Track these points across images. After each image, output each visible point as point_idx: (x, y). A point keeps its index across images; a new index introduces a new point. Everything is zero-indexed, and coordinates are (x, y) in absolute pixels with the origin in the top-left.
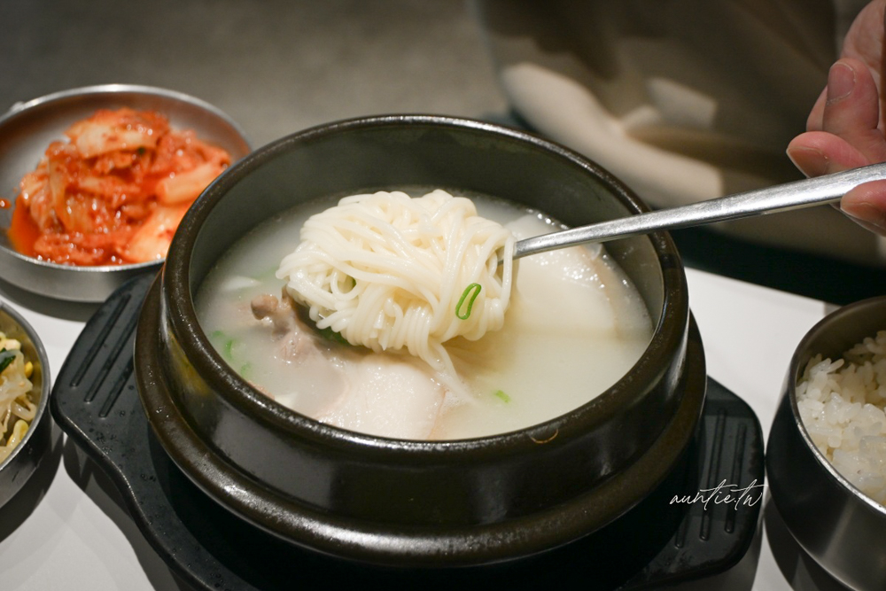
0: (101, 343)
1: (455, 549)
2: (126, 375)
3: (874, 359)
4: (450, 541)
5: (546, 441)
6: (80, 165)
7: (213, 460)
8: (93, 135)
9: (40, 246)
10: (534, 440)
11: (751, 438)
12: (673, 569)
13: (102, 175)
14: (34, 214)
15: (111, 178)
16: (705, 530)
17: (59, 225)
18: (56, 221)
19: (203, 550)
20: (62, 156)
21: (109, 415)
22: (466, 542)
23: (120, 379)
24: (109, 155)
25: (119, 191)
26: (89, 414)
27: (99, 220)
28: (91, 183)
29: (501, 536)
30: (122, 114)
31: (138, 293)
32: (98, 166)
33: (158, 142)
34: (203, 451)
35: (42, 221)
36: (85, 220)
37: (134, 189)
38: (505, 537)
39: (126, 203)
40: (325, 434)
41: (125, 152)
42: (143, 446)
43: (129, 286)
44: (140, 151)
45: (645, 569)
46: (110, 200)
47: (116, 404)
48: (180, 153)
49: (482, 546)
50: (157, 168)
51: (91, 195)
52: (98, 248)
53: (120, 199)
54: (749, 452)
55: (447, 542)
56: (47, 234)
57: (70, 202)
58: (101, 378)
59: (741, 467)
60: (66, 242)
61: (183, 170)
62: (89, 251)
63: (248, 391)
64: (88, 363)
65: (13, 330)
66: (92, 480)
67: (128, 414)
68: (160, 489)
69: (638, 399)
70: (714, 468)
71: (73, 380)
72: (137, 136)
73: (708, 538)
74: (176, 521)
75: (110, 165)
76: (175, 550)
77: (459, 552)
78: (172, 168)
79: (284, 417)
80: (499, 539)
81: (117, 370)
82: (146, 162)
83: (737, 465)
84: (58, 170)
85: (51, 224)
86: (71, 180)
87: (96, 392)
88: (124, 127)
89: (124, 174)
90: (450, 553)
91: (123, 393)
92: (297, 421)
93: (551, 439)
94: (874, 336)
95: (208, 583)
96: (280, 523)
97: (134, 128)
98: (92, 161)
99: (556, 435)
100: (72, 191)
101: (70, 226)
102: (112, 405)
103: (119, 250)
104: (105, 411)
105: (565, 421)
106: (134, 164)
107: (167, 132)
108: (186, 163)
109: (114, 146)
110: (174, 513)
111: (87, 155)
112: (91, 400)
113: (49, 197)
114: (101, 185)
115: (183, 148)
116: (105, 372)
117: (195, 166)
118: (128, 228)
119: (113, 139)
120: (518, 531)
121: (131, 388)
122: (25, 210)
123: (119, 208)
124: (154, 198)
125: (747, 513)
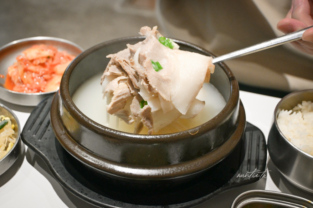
0: (38, 117)
1: (164, 173)
3: (302, 111)
5: (194, 134)
6: (28, 62)
7: (79, 147)
8: (32, 53)
9: (15, 88)
11: (261, 139)
12: (238, 181)
13: (36, 65)
14: (13, 79)
15: (39, 67)
16: (249, 169)
17: (22, 82)
18: (20, 81)
19: (76, 181)
20: (22, 60)
21: (42, 139)
22: (168, 170)
23: (45, 128)
24: (38, 59)
25: (41, 70)
26: (35, 139)
27: (35, 80)
28: (32, 68)
29: (180, 168)
30: (42, 46)
31: (50, 101)
32: (34, 62)
33: (54, 55)
34: (76, 145)
35: (15, 81)
36: (30, 80)
37: (47, 69)
38: (182, 168)
39: (44, 74)
41: (43, 58)
43: (47, 99)
44: (48, 57)
45: (229, 182)
46: (38, 73)
47: (44, 136)
48: (62, 58)
49: (174, 171)
50: (55, 62)
51: (32, 72)
52: (35, 89)
53: (42, 73)
54: (261, 144)
55: (162, 170)
56: (17, 85)
57: (25, 74)
58: (38, 128)
59: (259, 148)
60: (25, 87)
61: (63, 63)
62: (32, 90)
64: (34, 123)
65: (7, 114)
66: (36, 163)
67: (48, 139)
68: (60, 162)
69: (224, 121)
70: (250, 148)
71: (29, 129)
72: (47, 52)
73: (249, 171)
74: (66, 172)
75: (38, 62)
76: (66, 181)
77: (166, 174)
78: (59, 63)
80: (180, 169)
81: (44, 125)
82: (50, 61)
84: (21, 64)
85: (19, 82)
86: (25, 67)
87: (37, 132)
88: (43, 50)
89: (43, 65)
90: (163, 175)
91: (46, 132)
92: (108, 130)
93: (196, 133)
94: (301, 103)
95: (78, 191)
96: (103, 167)
97: (46, 50)
98: (32, 61)
99: (198, 132)
100: (26, 70)
101: (25, 82)
102: (42, 136)
103: (42, 89)
104: (40, 138)
106: (47, 61)
107: (57, 52)
108: (64, 61)
109: (39, 56)
110: (66, 170)
111: (30, 58)
112: (35, 134)
113: (18, 73)
114: (35, 69)
115: (63, 56)
116: (40, 126)
118: (45, 82)
119: (39, 54)
120: (186, 166)
121: (49, 130)
122: (10, 79)
123: (42, 76)
124: (54, 73)
125: (262, 162)
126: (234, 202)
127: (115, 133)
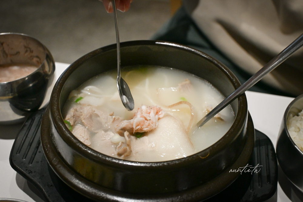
0: (26, 136)
2: (37, 148)
5: (205, 157)
10: (201, 157)
12: (251, 199)
16: (260, 183)
21: (33, 163)
23: (35, 150)
26: (25, 163)
31: (38, 116)
34: (72, 174)
42: (47, 174)
47: (35, 159)
54: (270, 153)
58: (28, 150)
59: (268, 158)
63: (89, 150)
64: (22, 144)
67: (40, 162)
71: (17, 152)
79: (104, 158)
81: (33, 146)
87: (27, 155)
93: (207, 156)
99: (209, 154)
102: (33, 159)
105: (211, 148)
112: (25, 158)
116: (29, 147)
121: (40, 152)
125: (274, 175)
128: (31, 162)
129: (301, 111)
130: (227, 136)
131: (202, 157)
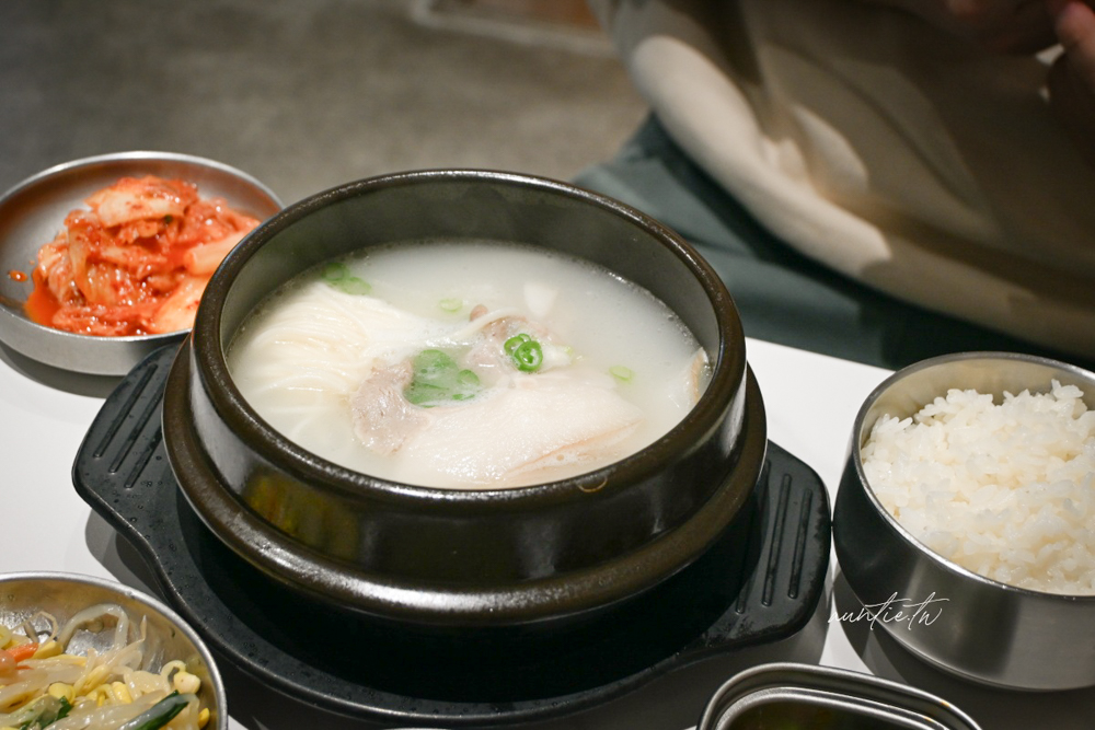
0: (126, 413)
1: (500, 605)
2: (154, 445)
3: (944, 419)
4: (496, 597)
5: (594, 490)
6: (102, 234)
7: (246, 519)
8: (115, 203)
9: (59, 319)
10: (582, 489)
11: (817, 504)
12: (733, 634)
13: (126, 244)
14: (53, 286)
15: (135, 248)
16: (767, 596)
17: (80, 297)
18: (76, 293)
19: (236, 619)
20: (83, 225)
21: (136, 485)
22: (512, 597)
23: (148, 450)
24: (133, 223)
25: (144, 261)
26: (114, 485)
27: (122, 291)
28: (113, 252)
29: (548, 592)
30: (148, 180)
31: (166, 363)
32: (122, 235)
33: (186, 211)
34: (236, 510)
35: (61, 294)
36: (108, 292)
37: (160, 259)
38: (553, 593)
39: (151, 274)
40: (363, 485)
41: (150, 220)
42: (172, 516)
43: (156, 356)
44: (167, 220)
45: (704, 636)
46: (134, 271)
47: (142, 475)
48: (209, 222)
49: (529, 601)
50: (185, 237)
51: (115, 265)
52: (122, 321)
53: (145, 269)
54: (815, 518)
55: (492, 597)
56: (67, 305)
57: (92, 272)
58: (126, 449)
59: (806, 532)
60: (87, 315)
61: (213, 239)
62: (112, 323)
64: (112, 433)
67: (155, 484)
68: (190, 558)
69: (692, 450)
70: (778, 533)
71: (96, 452)
72: (164, 204)
73: (770, 604)
74: (206, 591)
75: (135, 235)
76: (206, 620)
77: (505, 608)
78: (201, 239)
79: (320, 468)
80: (547, 595)
81: (143, 441)
82: (172, 233)
83: (802, 530)
84: (78, 238)
85: (70, 296)
86: (92, 249)
87: (121, 463)
88: (150, 195)
89: (149, 244)
90: (496, 610)
91: (150, 463)
92: (334, 471)
93: (600, 487)
94: (944, 395)
95: (241, 651)
96: (316, 582)
97: (162, 197)
98: (115, 230)
99: (604, 484)
100: (94, 260)
101: (91, 298)
102: (138, 476)
103: (144, 323)
105: (614, 469)
106: (161, 233)
107: (195, 201)
108: (216, 233)
109: (139, 214)
110: (205, 584)
111: (109, 224)
112: (116, 471)
113: (69, 268)
114: (124, 254)
115: (213, 217)
116: (131, 442)
117: (226, 235)
118: (154, 300)
119: (137, 207)
120: (566, 587)
121: (158, 458)
122: (44, 283)
123: (145, 279)
124: (182, 269)
125: (812, 578)
126: (715, 697)
127: (352, 479)
128: (132, 480)
129: (923, 408)
130: (666, 441)
131: (586, 488)
